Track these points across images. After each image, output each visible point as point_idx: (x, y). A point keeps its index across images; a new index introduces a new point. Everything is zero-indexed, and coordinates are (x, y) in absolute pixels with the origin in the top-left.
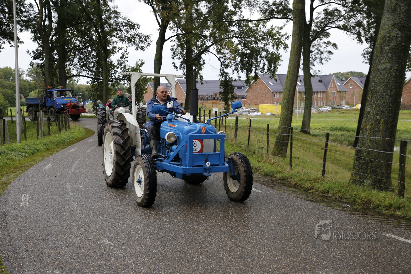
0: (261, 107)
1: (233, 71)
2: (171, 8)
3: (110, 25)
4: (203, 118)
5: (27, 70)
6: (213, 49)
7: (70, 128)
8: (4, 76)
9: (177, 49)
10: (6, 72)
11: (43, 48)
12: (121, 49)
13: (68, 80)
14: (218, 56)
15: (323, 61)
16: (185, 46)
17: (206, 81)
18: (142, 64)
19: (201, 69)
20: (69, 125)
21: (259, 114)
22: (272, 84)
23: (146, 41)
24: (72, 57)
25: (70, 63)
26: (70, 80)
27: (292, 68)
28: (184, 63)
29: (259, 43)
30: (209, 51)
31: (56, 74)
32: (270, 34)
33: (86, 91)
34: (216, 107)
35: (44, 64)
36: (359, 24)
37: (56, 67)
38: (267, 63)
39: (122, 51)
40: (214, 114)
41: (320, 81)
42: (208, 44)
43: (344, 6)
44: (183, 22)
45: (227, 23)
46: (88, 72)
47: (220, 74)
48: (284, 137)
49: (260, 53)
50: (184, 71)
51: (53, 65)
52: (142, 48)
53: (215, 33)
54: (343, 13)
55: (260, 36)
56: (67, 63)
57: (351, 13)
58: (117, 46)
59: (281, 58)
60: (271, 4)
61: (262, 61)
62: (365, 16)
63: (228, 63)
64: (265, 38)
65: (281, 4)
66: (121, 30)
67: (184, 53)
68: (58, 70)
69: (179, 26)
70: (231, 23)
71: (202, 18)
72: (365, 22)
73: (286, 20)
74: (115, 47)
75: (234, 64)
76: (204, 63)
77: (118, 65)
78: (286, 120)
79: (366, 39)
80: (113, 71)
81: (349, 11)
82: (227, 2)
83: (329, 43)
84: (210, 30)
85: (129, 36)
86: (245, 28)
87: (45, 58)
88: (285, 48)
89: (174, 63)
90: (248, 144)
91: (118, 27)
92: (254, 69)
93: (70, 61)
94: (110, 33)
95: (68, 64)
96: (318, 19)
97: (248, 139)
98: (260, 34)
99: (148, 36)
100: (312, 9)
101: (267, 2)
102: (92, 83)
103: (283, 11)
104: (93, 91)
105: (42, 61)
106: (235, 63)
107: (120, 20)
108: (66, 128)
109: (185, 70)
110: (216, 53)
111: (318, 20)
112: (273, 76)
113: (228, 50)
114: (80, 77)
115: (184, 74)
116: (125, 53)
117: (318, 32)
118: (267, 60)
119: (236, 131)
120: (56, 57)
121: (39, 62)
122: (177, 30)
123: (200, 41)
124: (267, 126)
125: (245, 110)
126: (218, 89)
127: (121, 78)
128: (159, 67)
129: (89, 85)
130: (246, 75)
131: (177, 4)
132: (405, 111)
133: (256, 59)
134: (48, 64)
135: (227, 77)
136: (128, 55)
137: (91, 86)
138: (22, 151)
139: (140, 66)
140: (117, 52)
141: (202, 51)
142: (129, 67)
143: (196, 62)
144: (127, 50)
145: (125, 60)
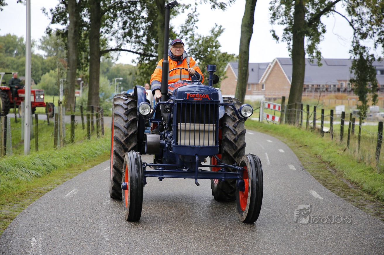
1: (375, 45)
4: (320, 122)
5: (41, 40)
6: (341, 7)
7: (105, 132)
8: (5, 49)
9: (279, 7)
10: (9, 43)
11: (66, 5)
12: (187, 7)
13: (103, 55)
14: (350, 19)
16: (294, 2)
17: (327, 61)
18: (220, 32)
19: (318, 40)
20: (103, 129)
24: (111, 21)
25: (107, 30)
26: (106, 56)
28: (290, 30)
30: (334, 11)
31: (85, 47)
33: (130, 74)
34: (343, 104)
35: (67, 31)
37: (86, 35)
39: (190, 11)
40: (340, 116)
46: (134, 44)
47: (352, 48)
50: (289, 44)
51: (81, 32)
52: (222, 6)
56: (102, 30)
63: (368, 30)
67: (291, 14)
68: (88, 40)
75: (377, 33)
76: (324, 31)
77: (182, 34)
87: (68, 22)
89: (274, 31)
93: (108, 26)
95: (104, 31)
102: (139, 62)
104: (140, 75)
105: (65, 27)
106: (380, 31)
108: (98, 132)
109: (291, 43)
110: (346, 14)
113: (368, 7)
114: (122, 52)
115: (290, 49)
116: (194, 14)
120: (86, 19)
121: (60, 26)
128: (248, 37)
129: (134, 65)
134: (73, 31)
135: (365, 54)
136: (197, 17)
137: (138, 67)
138: (32, 168)
139: (216, 36)
140: (181, 13)
141: (321, 10)
142: (199, 38)
143: (310, 29)
144: (197, 10)
145: (192, 25)
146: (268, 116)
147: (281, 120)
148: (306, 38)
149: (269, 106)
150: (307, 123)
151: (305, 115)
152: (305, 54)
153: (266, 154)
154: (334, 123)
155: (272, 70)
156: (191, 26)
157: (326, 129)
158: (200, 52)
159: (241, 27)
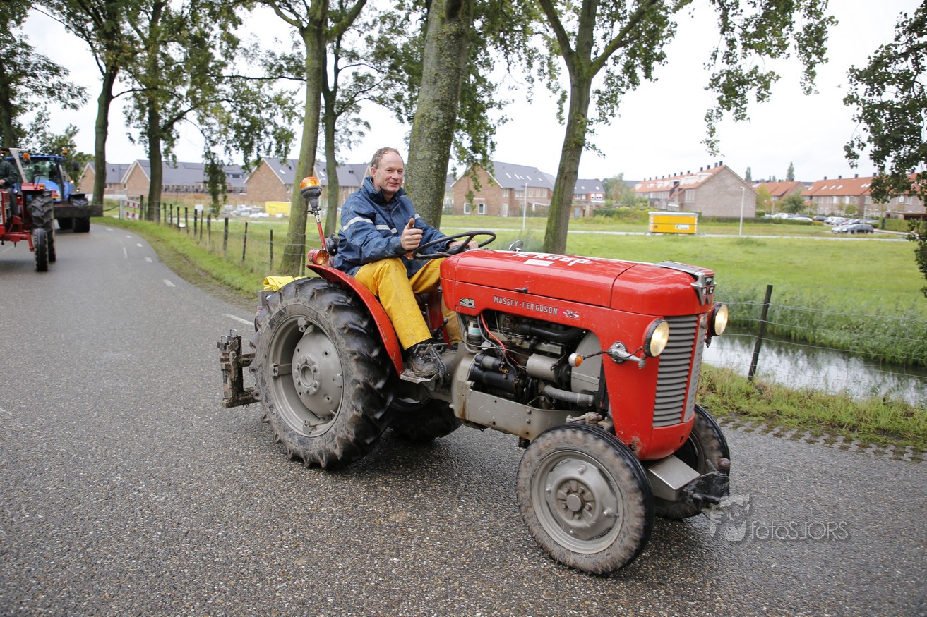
0: (268, 204)
1: (223, 151)
2: (120, 49)
3: (15, 65)
4: (176, 219)
6: (192, 116)
12: (36, 105)
14: (201, 127)
15: (352, 145)
16: (148, 108)
17: (182, 164)
18: (74, 133)
19: (173, 145)
21: (266, 215)
22: (283, 173)
23: (80, 94)
27: (306, 149)
28: (145, 134)
29: (263, 113)
30: (186, 119)
32: (278, 100)
34: (200, 203)
36: (399, 97)
38: (275, 142)
39: (39, 109)
40: (193, 214)
41: (351, 172)
42: (185, 107)
43: (379, 71)
44: (142, 71)
45: (212, 78)
47: (204, 154)
48: (295, 248)
49: (264, 126)
50: (145, 146)
52: (74, 107)
53: (194, 92)
54: (378, 80)
55: (264, 102)
57: (389, 82)
58: (29, 100)
59: (295, 136)
60: (278, 57)
61: (267, 138)
62: (406, 87)
63: (217, 139)
64: (270, 106)
65: (293, 59)
66: (35, 76)
67: (146, 118)
69: (136, 76)
70: (220, 78)
71: (173, 68)
72: (406, 96)
73: (300, 82)
74: (25, 102)
75: (225, 141)
76: (178, 137)
77: (32, 132)
78: (299, 225)
79: (409, 119)
80: (24, 140)
81: (386, 78)
82: (213, 47)
83: (358, 121)
84: (188, 87)
85: (50, 86)
86: (242, 89)
88: (300, 122)
90: (244, 257)
91: (30, 69)
92: (255, 149)
94: (16, 78)
96: (344, 85)
97: (242, 250)
98: (263, 99)
99: (83, 88)
100: (337, 71)
101: (272, 55)
103: (296, 69)
106: (227, 139)
107: (33, 59)
109: (148, 145)
110: (198, 125)
111: (345, 88)
112: (284, 161)
113: (216, 119)
115: (147, 151)
116: (45, 113)
117: (344, 104)
118: (275, 138)
119: (226, 238)
122: (133, 83)
123: (172, 101)
124: (269, 233)
125: (244, 209)
126: (202, 177)
127: (37, 152)
128: (103, 138)
130: (243, 157)
131: (132, 44)
132: (457, 217)
133: (259, 135)
135: (215, 159)
139: (71, 136)
141: (174, 117)
143: (165, 134)
145: (43, 123)
146: (128, 213)
147: (140, 217)
148: (162, 142)
149: (128, 204)
150: (165, 219)
151: (162, 212)
152: (161, 157)
153: (124, 248)
154: (189, 219)
155: (133, 171)
156: (42, 125)
157: (182, 225)
158: (53, 151)
159: (97, 128)
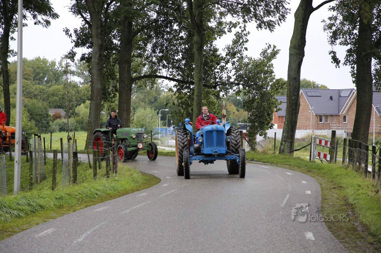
9: (341, 24)
11: (91, 26)
13: (135, 84)
16: (358, 19)
18: (274, 54)
35: (93, 55)
37: (115, 60)
39: (236, 30)
50: (353, 68)
51: (110, 56)
52: (270, 25)
68: (117, 66)
74: (222, 23)
77: (228, 57)
87: (95, 45)
89: (334, 53)
93: (140, 49)
136: (247, 37)
137: (176, 96)
138: (14, 208)
140: (227, 32)
142: (248, 61)
144: (246, 28)
145: (241, 46)
147: (331, 158)
149: (321, 142)
156: (239, 48)
